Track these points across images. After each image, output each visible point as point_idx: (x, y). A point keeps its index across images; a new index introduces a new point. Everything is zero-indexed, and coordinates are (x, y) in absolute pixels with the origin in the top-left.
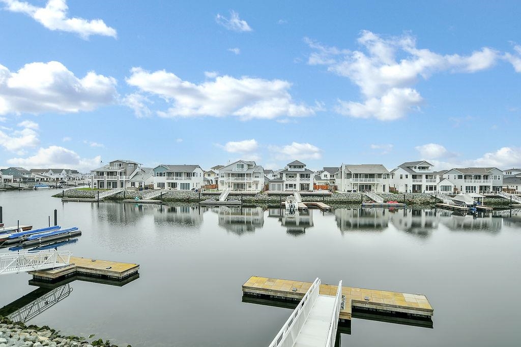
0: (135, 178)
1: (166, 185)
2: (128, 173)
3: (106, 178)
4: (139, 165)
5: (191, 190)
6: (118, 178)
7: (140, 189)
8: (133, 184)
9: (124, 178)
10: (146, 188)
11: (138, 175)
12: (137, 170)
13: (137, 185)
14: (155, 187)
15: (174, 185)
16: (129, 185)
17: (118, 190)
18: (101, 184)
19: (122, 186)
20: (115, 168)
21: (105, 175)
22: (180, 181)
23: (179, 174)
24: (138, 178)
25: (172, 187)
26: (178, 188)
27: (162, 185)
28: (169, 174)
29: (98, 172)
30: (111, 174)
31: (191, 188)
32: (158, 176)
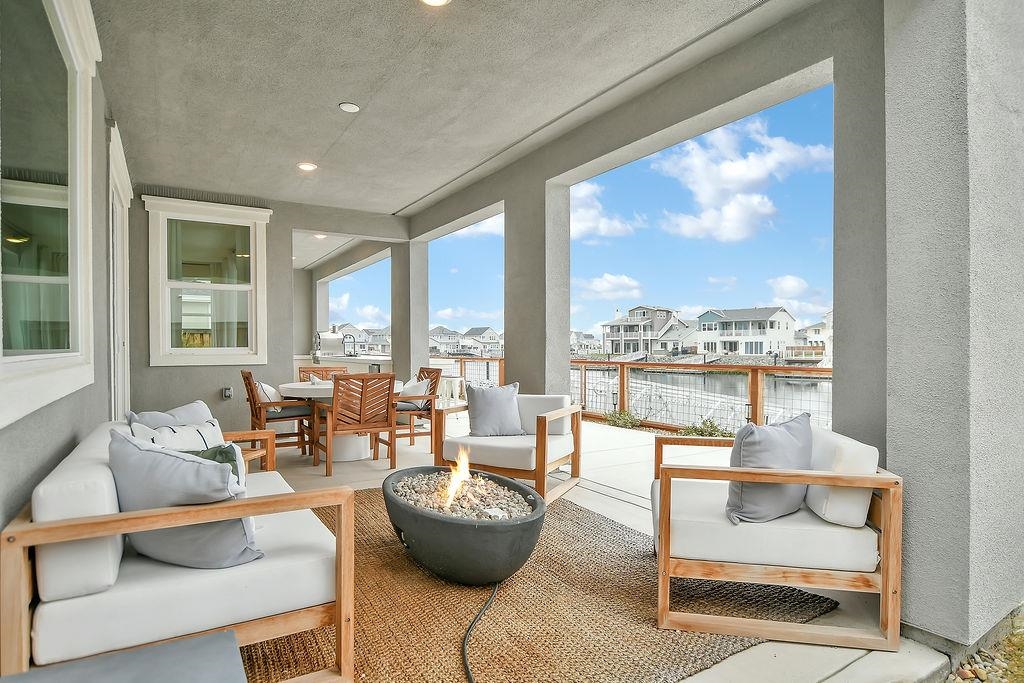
0: (666, 335)
1: (719, 347)
2: (656, 327)
3: (623, 337)
4: (674, 314)
5: (764, 354)
6: (640, 336)
7: (675, 353)
8: (664, 345)
9: (649, 336)
10: (685, 352)
11: (672, 331)
12: (672, 322)
13: (670, 347)
14: (701, 350)
15: (733, 346)
16: (658, 347)
17: (640, 354)
18: (616, 347)
19: (647, 349)
20: (638, 320)
21: (622, 331)
22: (743, 338)
23: (742, 325)
24: (672, 336)
25: (731, 350)
26: (741, 350)
27: (710, 346)
28: (725, 325)
29: (612, 327)
30: (631, 328)
31: (766, 349)
32: (704, 329)
